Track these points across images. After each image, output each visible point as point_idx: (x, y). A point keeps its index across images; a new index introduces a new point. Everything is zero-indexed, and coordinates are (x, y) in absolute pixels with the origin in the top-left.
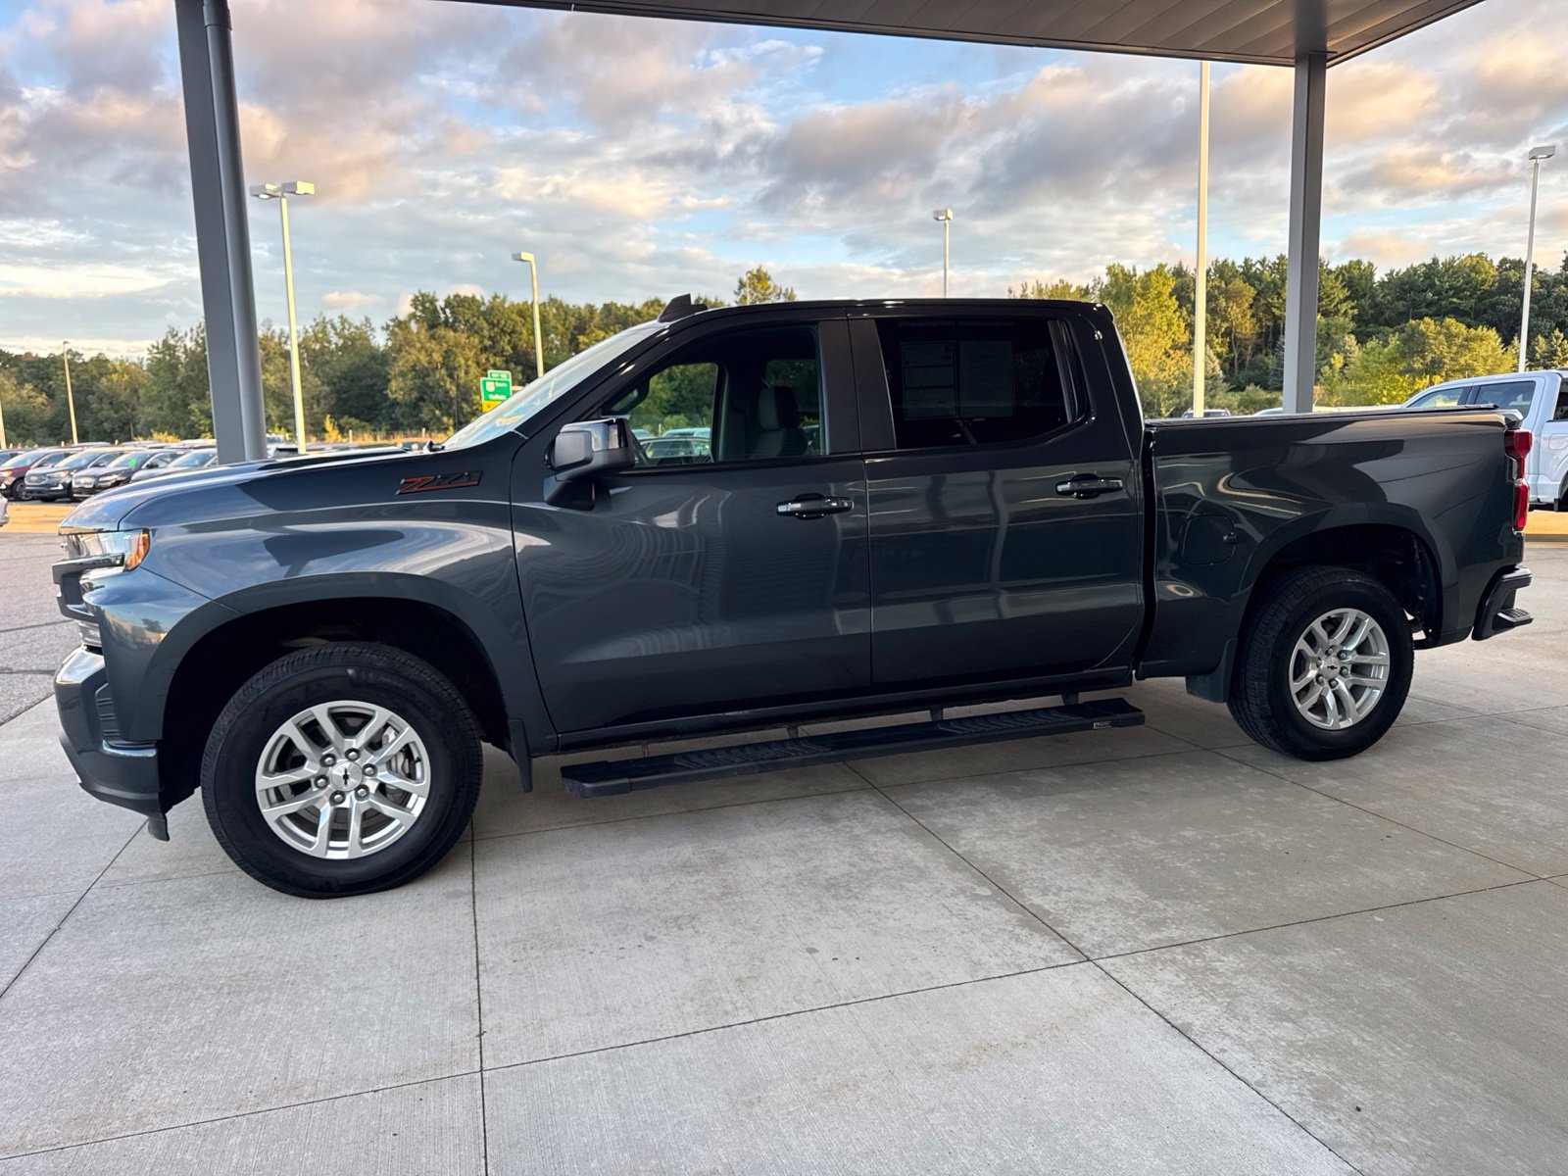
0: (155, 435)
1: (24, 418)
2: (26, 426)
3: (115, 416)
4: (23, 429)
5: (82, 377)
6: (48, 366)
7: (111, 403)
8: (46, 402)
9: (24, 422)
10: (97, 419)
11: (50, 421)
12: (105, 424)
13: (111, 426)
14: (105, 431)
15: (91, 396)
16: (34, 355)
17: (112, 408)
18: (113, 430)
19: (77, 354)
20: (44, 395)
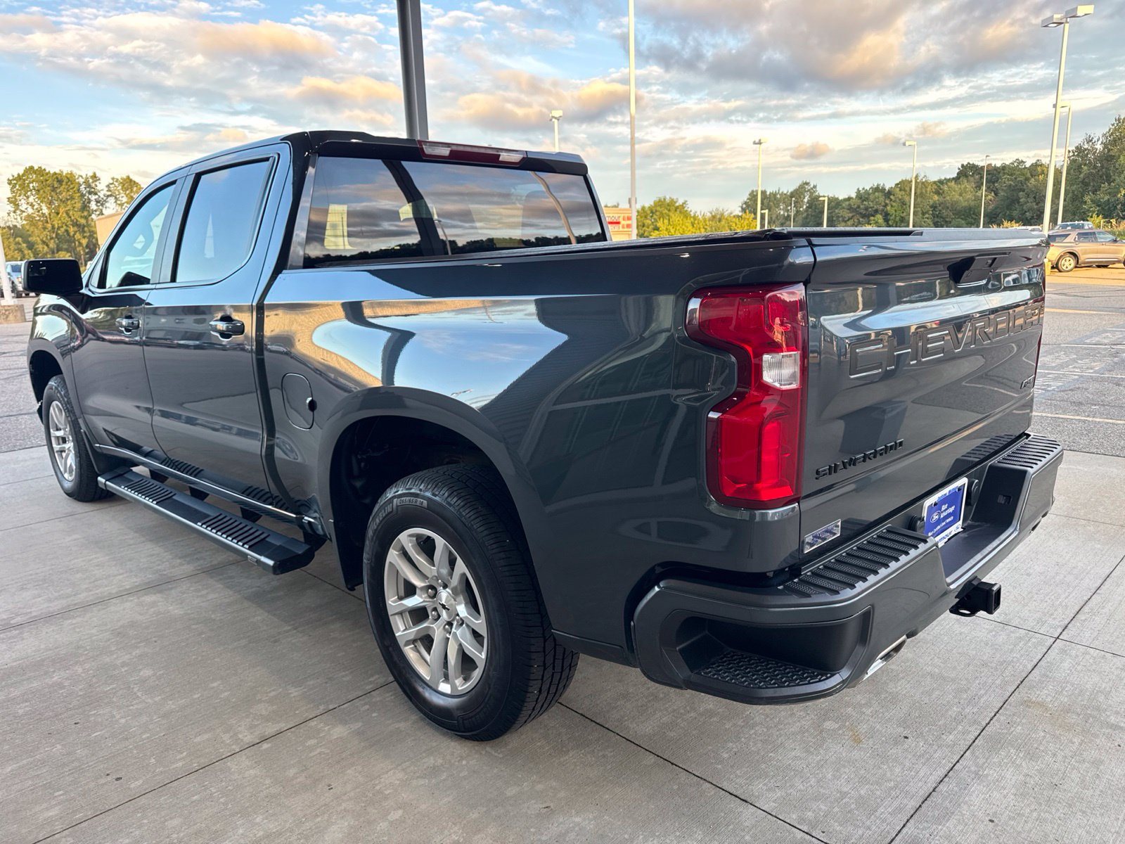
0: (1005, 223)
1: (974, 211)
2: (974, 216)
3: (1035, 207)
4: (972, 218)
5: (1018, 179)
6: (999, 173)
7: (1035, 198)
8: (993, 199)
9: (974, 214)
10: (1023, 210)
11: (991, 212)
12: (1027, 214)
13: (1031, 215)
14: (1027, 219)
15: (1021, 193)
16: (993, 165)
17: (1035, 202)
18: (1032, 217)
19: (1022, 161)
20: (993, 194)
